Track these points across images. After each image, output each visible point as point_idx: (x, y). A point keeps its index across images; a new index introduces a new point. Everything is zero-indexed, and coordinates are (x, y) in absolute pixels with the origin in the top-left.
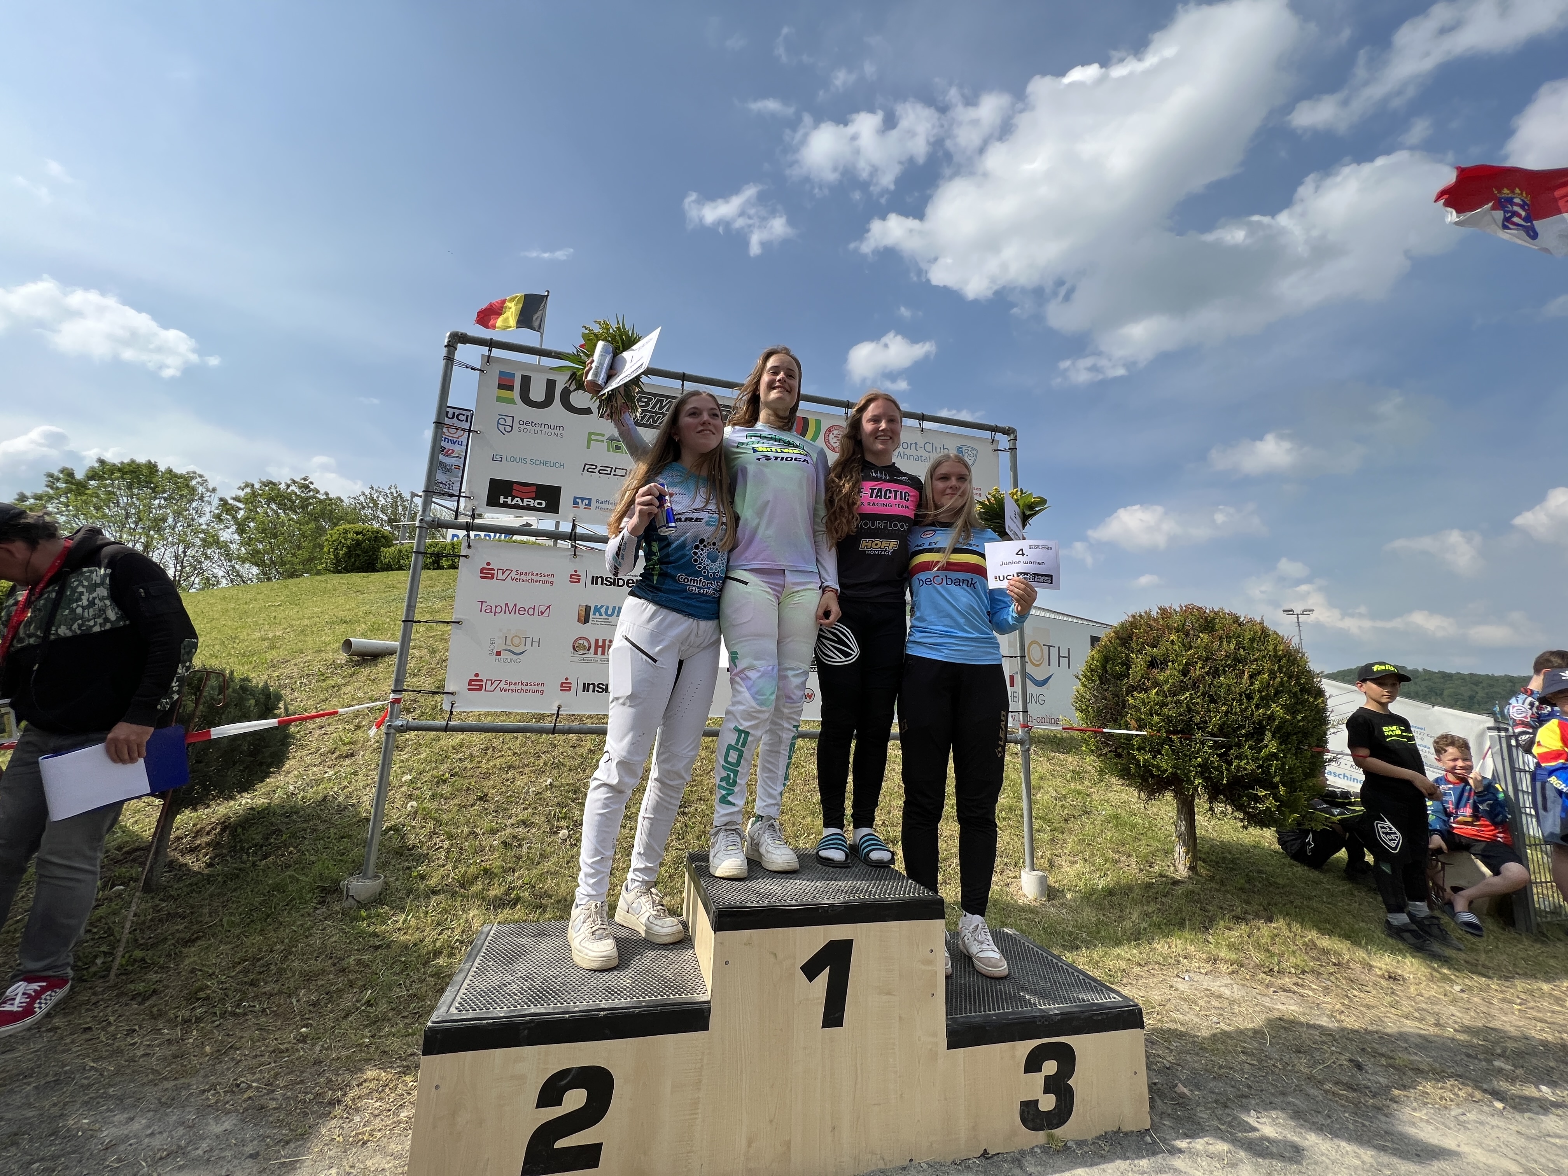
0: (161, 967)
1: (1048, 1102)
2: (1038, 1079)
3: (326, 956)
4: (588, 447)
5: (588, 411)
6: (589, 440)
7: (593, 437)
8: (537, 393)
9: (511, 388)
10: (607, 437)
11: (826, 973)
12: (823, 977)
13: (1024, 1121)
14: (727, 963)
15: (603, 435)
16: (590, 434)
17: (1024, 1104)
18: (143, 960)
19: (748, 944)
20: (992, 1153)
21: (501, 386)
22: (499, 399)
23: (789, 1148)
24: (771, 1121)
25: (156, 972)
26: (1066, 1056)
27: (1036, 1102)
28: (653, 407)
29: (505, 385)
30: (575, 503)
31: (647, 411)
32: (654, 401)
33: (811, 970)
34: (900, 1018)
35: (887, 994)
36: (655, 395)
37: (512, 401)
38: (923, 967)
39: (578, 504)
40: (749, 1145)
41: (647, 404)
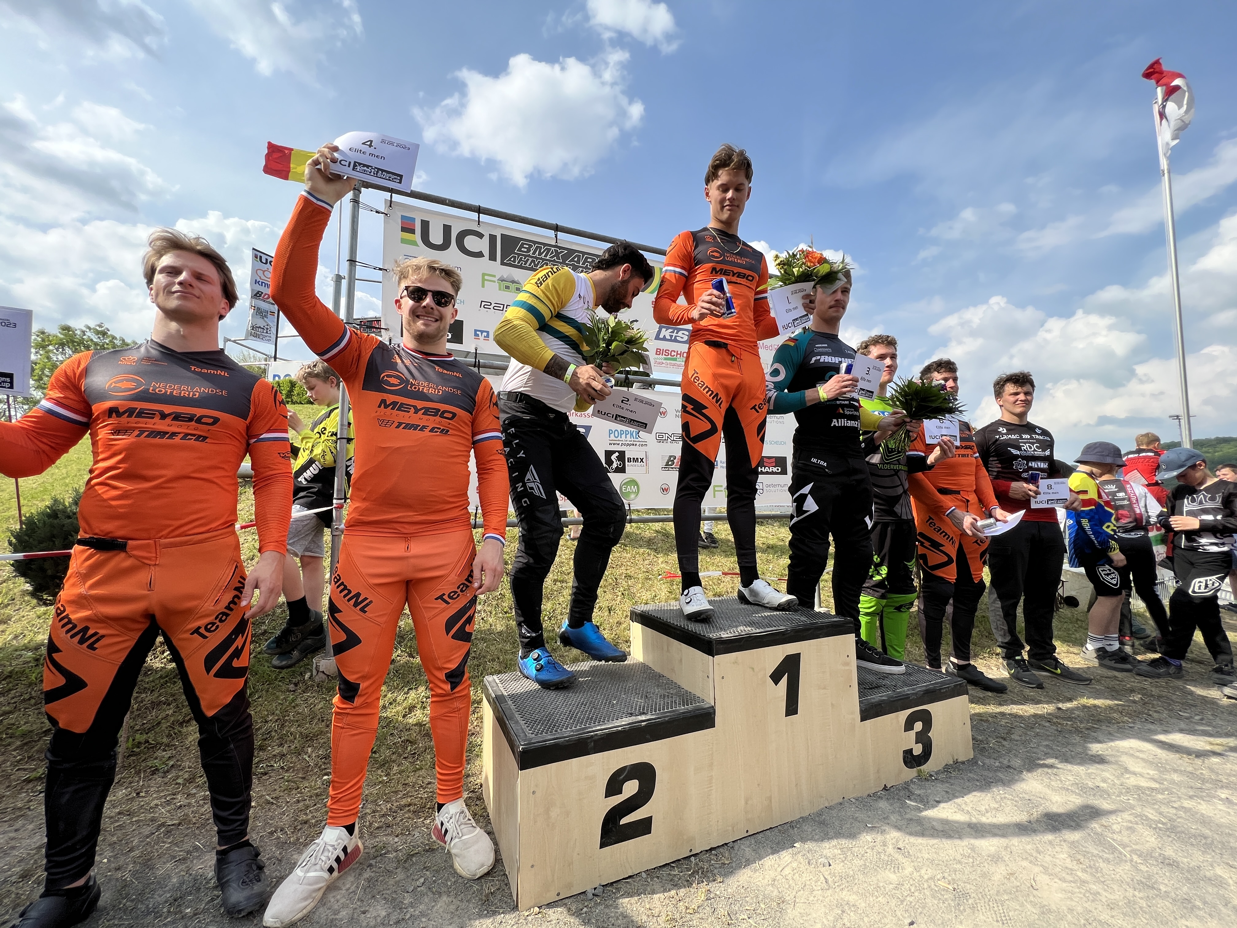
0: (168, 745)
1: (918, 750)
2: (912, 734)
3: (319, 720)
4: (483, 286)
5: (480, 255)
6: (484, 280)
7: (486, 277)
8: (437, 238)
9: (412, 231)
10: (497, 277)
11: (785, 679)
12: (784, 680)
13: (905, 763)
14: (723, 678)
15: (494, 276)
16: (484, 275)
17: (906, 752)
18: (147, 741)
19: (735, 663)
20: (889, 786)
21: (404, 229)
22: (403, 241)
23: (771, 801)
24: (759, 785)
25: (164, 750)
26: (926, 718)
27: (911, 750)
28: (534, 253)
29: (408, 229)
30: (476, 335)
31: (529, 256)
32: (534, 248)
33: (776, 677)
34: (832, 704)
35: (824, 688)
36: (535, 242)
37: (414, 243)
38: (843, 668)
39: (478, 335)
40: (746, 803)
41: (529, 251)
